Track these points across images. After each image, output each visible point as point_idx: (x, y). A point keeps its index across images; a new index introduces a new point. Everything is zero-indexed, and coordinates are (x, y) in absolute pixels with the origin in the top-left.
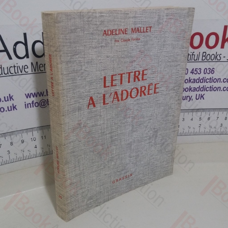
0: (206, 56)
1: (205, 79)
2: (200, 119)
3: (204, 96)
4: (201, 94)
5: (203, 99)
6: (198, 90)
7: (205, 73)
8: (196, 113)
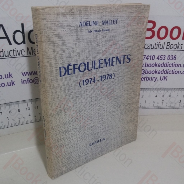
1: (168, 64)
2: (163, 96)
3: (167, 78)
4: (165, 76)
5: (166, 80)
6: (165, 72)
7: (169, 59)
8: (160, 91)
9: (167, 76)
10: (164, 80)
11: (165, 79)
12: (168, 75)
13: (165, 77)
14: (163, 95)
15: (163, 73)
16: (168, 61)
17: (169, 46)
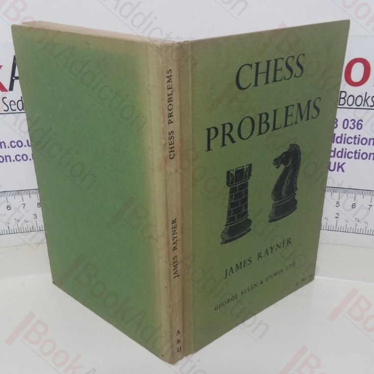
0: (346, 98)
1: (345, 137)
2: (338, 205)
3: (343, 166)
6: (340, 154)
7: (345, 127)
8: (330, 193)
9: (344, 163)
10: (338, 171)
11: (340, 169)
12: (346, 160)
13: (340, 165)
14: (338, 203)
15: (334, 156)
16: (344, 131)
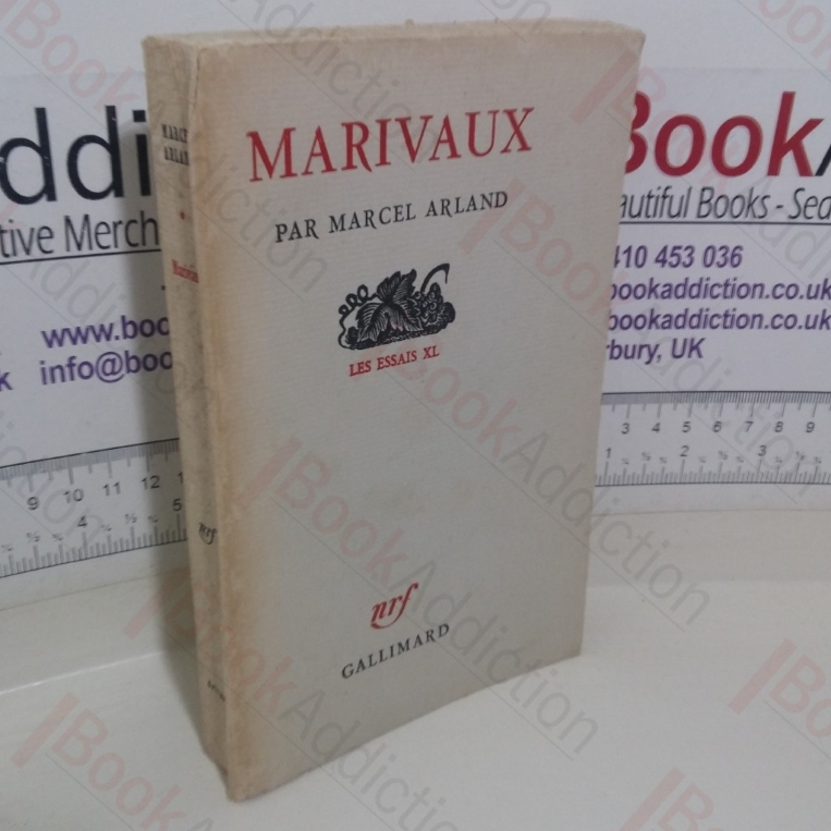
4: (693, 340)
5: (700, 356)
17: (710, 205)
